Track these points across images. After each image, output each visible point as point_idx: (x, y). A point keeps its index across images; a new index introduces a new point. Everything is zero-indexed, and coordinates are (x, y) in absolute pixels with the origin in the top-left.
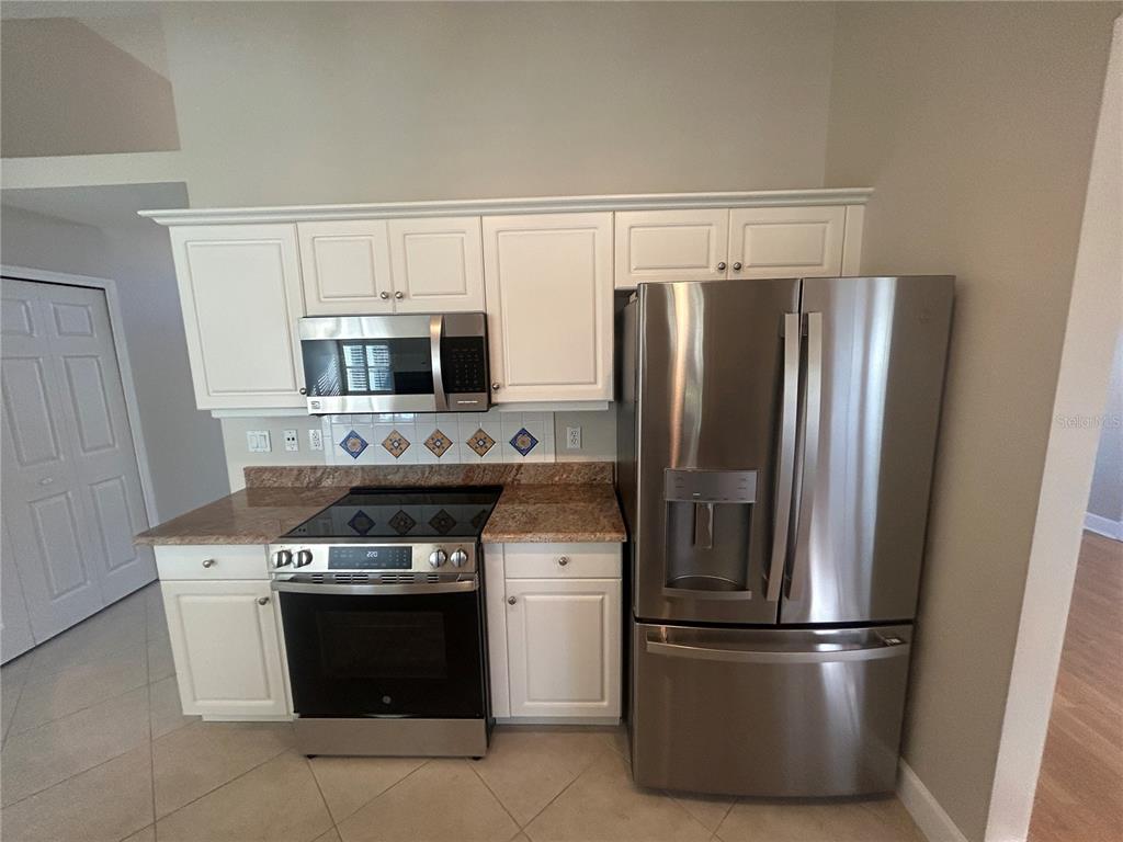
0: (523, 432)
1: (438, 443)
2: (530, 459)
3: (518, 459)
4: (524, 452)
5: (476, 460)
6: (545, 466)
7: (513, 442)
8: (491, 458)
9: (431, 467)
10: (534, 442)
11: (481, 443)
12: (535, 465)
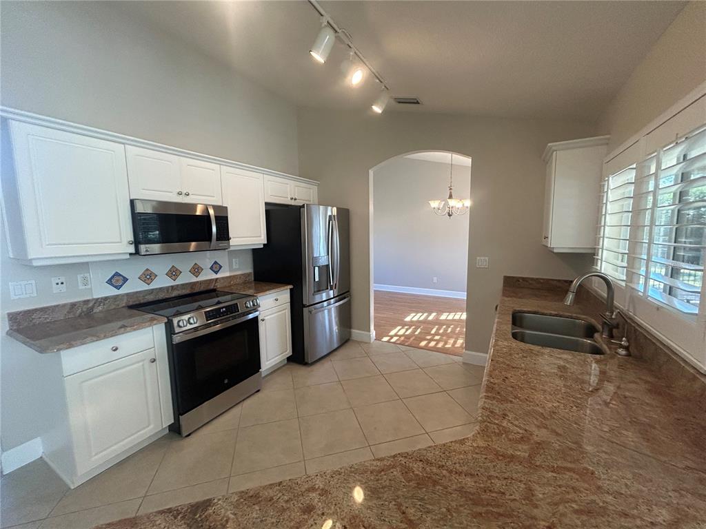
0: (216, 263)
1: (173, 273)
2: (219, 275)
3: (214, 276)
4: (216, 273)
5: (194, 279)
6: (227, 277)
7: (211, 268)
8: (202, 278)
9: (172, 287)
10: (221, 267)
11: (196, 270)
12: (223, 278)
